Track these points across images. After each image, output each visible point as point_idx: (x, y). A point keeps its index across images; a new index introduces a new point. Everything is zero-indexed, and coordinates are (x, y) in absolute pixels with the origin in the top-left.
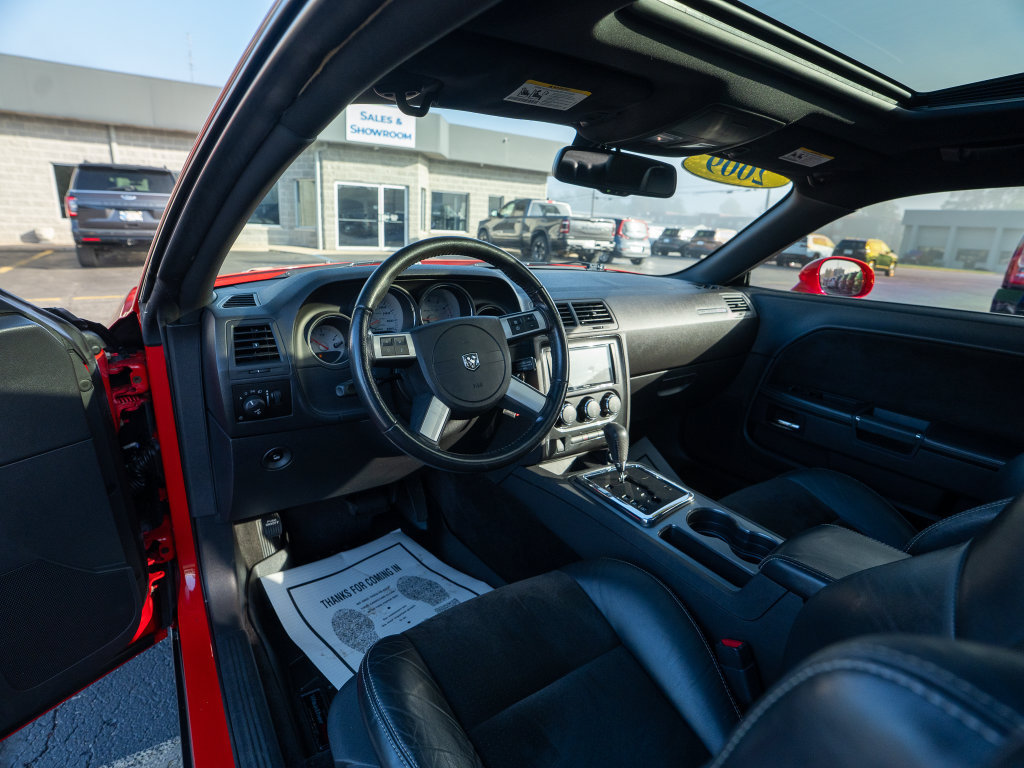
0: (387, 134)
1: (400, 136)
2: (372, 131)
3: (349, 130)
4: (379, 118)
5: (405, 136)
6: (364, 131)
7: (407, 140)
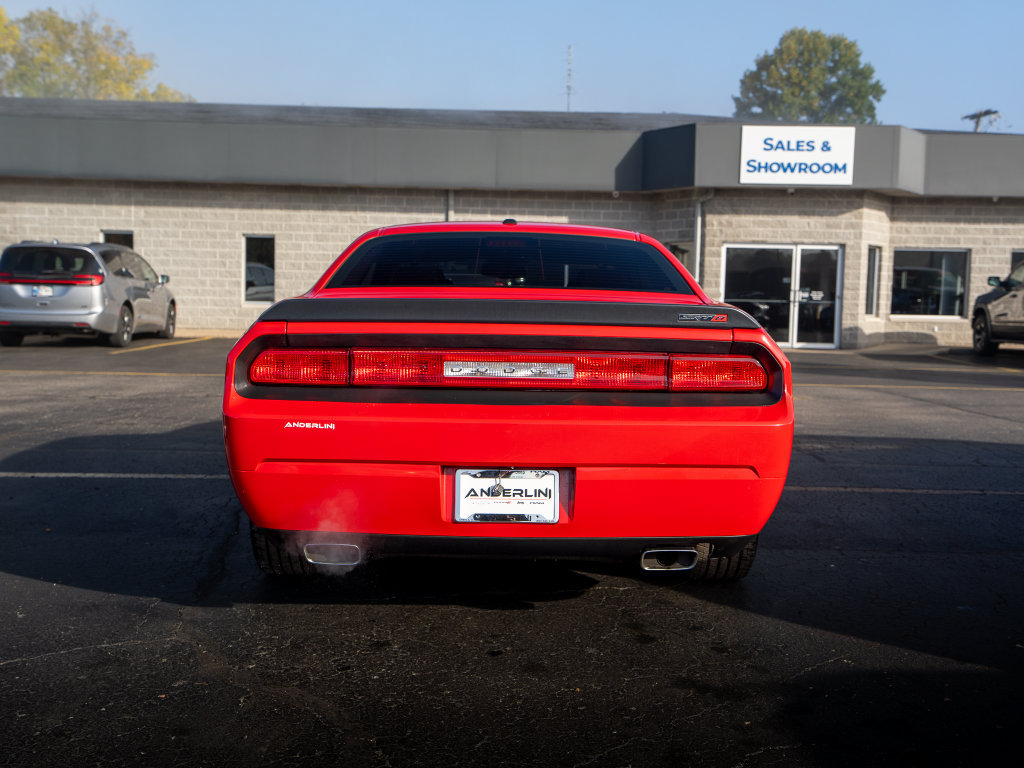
0: (804, 168)
1: (827, 168)
2: (780, 166)
3: (744, 167)
4: (793, 146)
5: (835, 168)
6: (768, 168)
7: (840, 174)
